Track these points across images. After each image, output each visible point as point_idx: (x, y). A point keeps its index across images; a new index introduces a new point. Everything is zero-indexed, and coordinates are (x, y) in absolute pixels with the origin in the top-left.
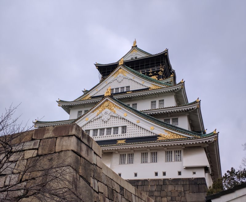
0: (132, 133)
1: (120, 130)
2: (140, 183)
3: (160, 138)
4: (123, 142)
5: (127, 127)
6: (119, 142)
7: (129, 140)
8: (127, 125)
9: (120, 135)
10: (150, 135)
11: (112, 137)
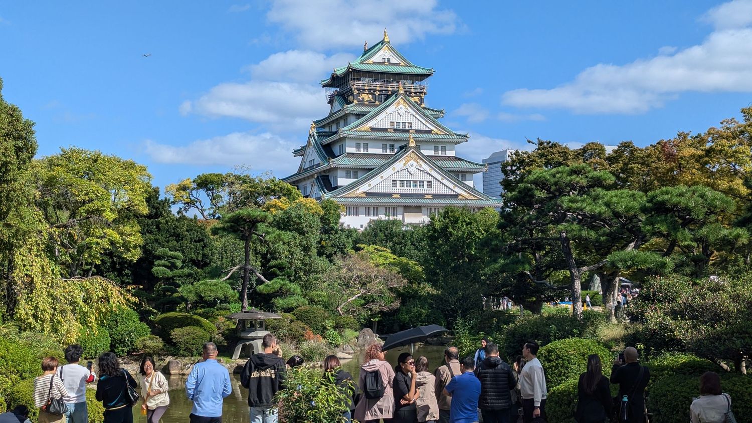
0: (437, 189)
1: (425, 183)
3: (460, 197)
4: (430, 197)
5: (433, 182)
6: (427, 197)
7: (435, 196)
8: (432, 180)
9: (425, 190)
10: (453, 193)
11: (418, 190)
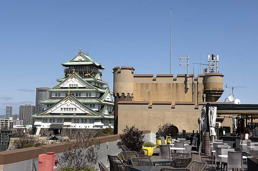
1: (74, 109)
2: (81, 130)
3: (87, 114)
6: (74, 114)
7: (77, 114)
8: (76, 108)
9: (74, 112)
10: (84, 113)
11: (71, 112)
